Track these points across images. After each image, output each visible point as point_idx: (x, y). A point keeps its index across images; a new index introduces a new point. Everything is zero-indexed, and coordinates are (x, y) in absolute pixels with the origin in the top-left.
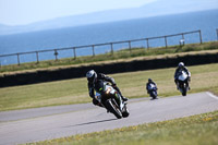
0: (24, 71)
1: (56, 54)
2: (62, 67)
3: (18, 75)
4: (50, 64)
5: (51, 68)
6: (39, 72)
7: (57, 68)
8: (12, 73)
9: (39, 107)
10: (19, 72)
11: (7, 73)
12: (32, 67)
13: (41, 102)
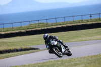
0: (76, 24)
1: (91, 16)
2: (93, 23)
3: (73, 26)
4: (88, 21)
5: (88, 23)
6: (83, 25)
7: (91, 23)
8: (70, 25)
9: (82, 41)
10: (73, 25)
11: (68, 25)
12: (79, 23)
13: (84, 39)
